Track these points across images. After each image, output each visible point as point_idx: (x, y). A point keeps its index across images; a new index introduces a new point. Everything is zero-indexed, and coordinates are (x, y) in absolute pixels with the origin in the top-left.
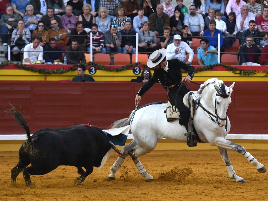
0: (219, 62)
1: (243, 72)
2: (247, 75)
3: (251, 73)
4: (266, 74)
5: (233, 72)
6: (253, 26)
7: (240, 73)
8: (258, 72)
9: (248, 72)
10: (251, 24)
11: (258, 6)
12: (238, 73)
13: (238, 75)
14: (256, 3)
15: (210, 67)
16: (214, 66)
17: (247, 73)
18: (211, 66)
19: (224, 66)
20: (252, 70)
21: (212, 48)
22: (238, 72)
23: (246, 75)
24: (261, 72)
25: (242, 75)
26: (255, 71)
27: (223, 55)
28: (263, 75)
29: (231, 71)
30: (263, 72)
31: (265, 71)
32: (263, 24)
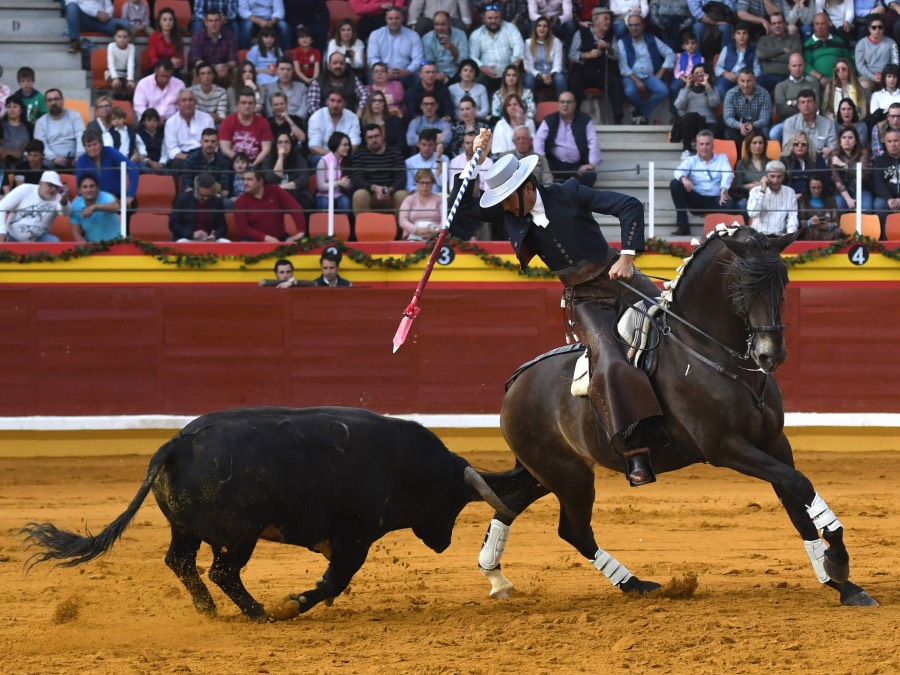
0: (124, 233)
1: (184, 258)
2: (195, 267)
3: (204, 260)
4: (243, 264)
5: (160, 259)
6: (209, 144)
7: (178, 262)
8: (224, 259)
9: (197, 259)
10: (207, 137)
11: (219, 94)
12: (173, 262)
13: (174, 266)
14: (214, 87)
15: (101, 247)
16: (112, 243)
17: (196, 262)
18: (103, 243)
19: (137, 244)
20: (209, 254)
21: (108, 198)
22: (173, 258)
23: (192, 265)
24: (229, 258)
25: (183, 266)
26: (216, 255)
27: (133, 217)
28: (237, 265)
29: (156, 257)
30: (235, 259)
31: (241, 256)
32: (240, 138)
